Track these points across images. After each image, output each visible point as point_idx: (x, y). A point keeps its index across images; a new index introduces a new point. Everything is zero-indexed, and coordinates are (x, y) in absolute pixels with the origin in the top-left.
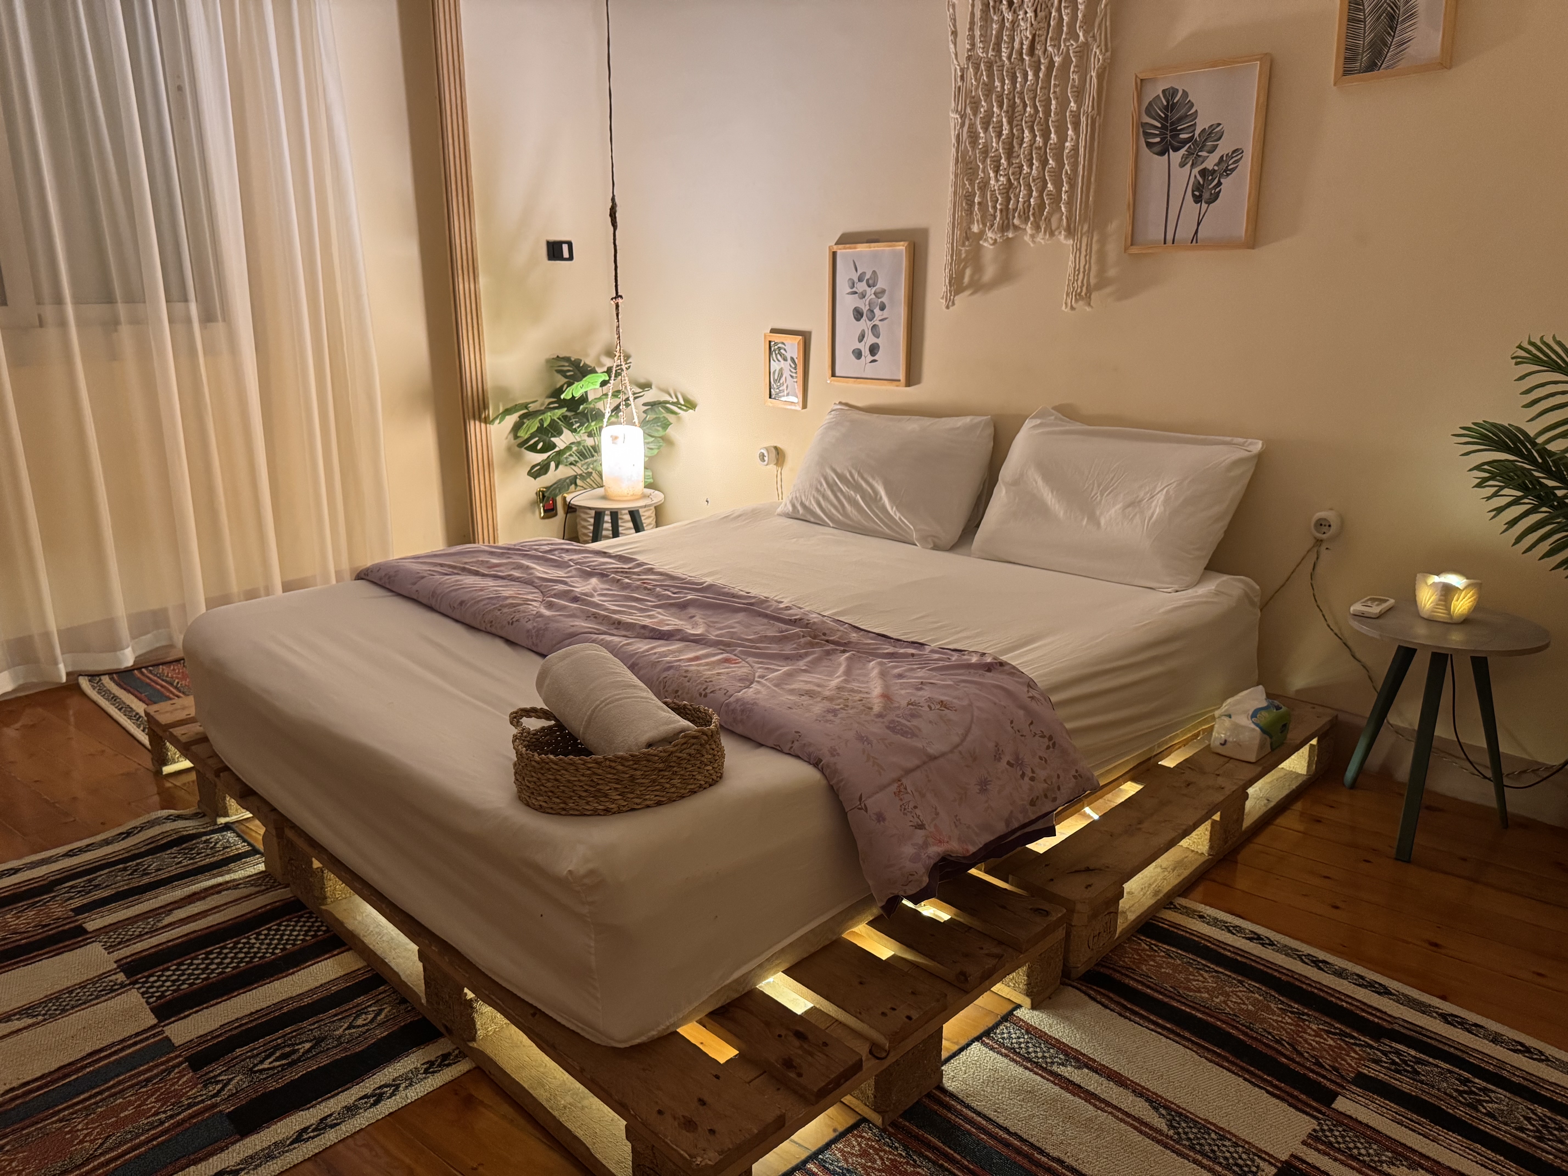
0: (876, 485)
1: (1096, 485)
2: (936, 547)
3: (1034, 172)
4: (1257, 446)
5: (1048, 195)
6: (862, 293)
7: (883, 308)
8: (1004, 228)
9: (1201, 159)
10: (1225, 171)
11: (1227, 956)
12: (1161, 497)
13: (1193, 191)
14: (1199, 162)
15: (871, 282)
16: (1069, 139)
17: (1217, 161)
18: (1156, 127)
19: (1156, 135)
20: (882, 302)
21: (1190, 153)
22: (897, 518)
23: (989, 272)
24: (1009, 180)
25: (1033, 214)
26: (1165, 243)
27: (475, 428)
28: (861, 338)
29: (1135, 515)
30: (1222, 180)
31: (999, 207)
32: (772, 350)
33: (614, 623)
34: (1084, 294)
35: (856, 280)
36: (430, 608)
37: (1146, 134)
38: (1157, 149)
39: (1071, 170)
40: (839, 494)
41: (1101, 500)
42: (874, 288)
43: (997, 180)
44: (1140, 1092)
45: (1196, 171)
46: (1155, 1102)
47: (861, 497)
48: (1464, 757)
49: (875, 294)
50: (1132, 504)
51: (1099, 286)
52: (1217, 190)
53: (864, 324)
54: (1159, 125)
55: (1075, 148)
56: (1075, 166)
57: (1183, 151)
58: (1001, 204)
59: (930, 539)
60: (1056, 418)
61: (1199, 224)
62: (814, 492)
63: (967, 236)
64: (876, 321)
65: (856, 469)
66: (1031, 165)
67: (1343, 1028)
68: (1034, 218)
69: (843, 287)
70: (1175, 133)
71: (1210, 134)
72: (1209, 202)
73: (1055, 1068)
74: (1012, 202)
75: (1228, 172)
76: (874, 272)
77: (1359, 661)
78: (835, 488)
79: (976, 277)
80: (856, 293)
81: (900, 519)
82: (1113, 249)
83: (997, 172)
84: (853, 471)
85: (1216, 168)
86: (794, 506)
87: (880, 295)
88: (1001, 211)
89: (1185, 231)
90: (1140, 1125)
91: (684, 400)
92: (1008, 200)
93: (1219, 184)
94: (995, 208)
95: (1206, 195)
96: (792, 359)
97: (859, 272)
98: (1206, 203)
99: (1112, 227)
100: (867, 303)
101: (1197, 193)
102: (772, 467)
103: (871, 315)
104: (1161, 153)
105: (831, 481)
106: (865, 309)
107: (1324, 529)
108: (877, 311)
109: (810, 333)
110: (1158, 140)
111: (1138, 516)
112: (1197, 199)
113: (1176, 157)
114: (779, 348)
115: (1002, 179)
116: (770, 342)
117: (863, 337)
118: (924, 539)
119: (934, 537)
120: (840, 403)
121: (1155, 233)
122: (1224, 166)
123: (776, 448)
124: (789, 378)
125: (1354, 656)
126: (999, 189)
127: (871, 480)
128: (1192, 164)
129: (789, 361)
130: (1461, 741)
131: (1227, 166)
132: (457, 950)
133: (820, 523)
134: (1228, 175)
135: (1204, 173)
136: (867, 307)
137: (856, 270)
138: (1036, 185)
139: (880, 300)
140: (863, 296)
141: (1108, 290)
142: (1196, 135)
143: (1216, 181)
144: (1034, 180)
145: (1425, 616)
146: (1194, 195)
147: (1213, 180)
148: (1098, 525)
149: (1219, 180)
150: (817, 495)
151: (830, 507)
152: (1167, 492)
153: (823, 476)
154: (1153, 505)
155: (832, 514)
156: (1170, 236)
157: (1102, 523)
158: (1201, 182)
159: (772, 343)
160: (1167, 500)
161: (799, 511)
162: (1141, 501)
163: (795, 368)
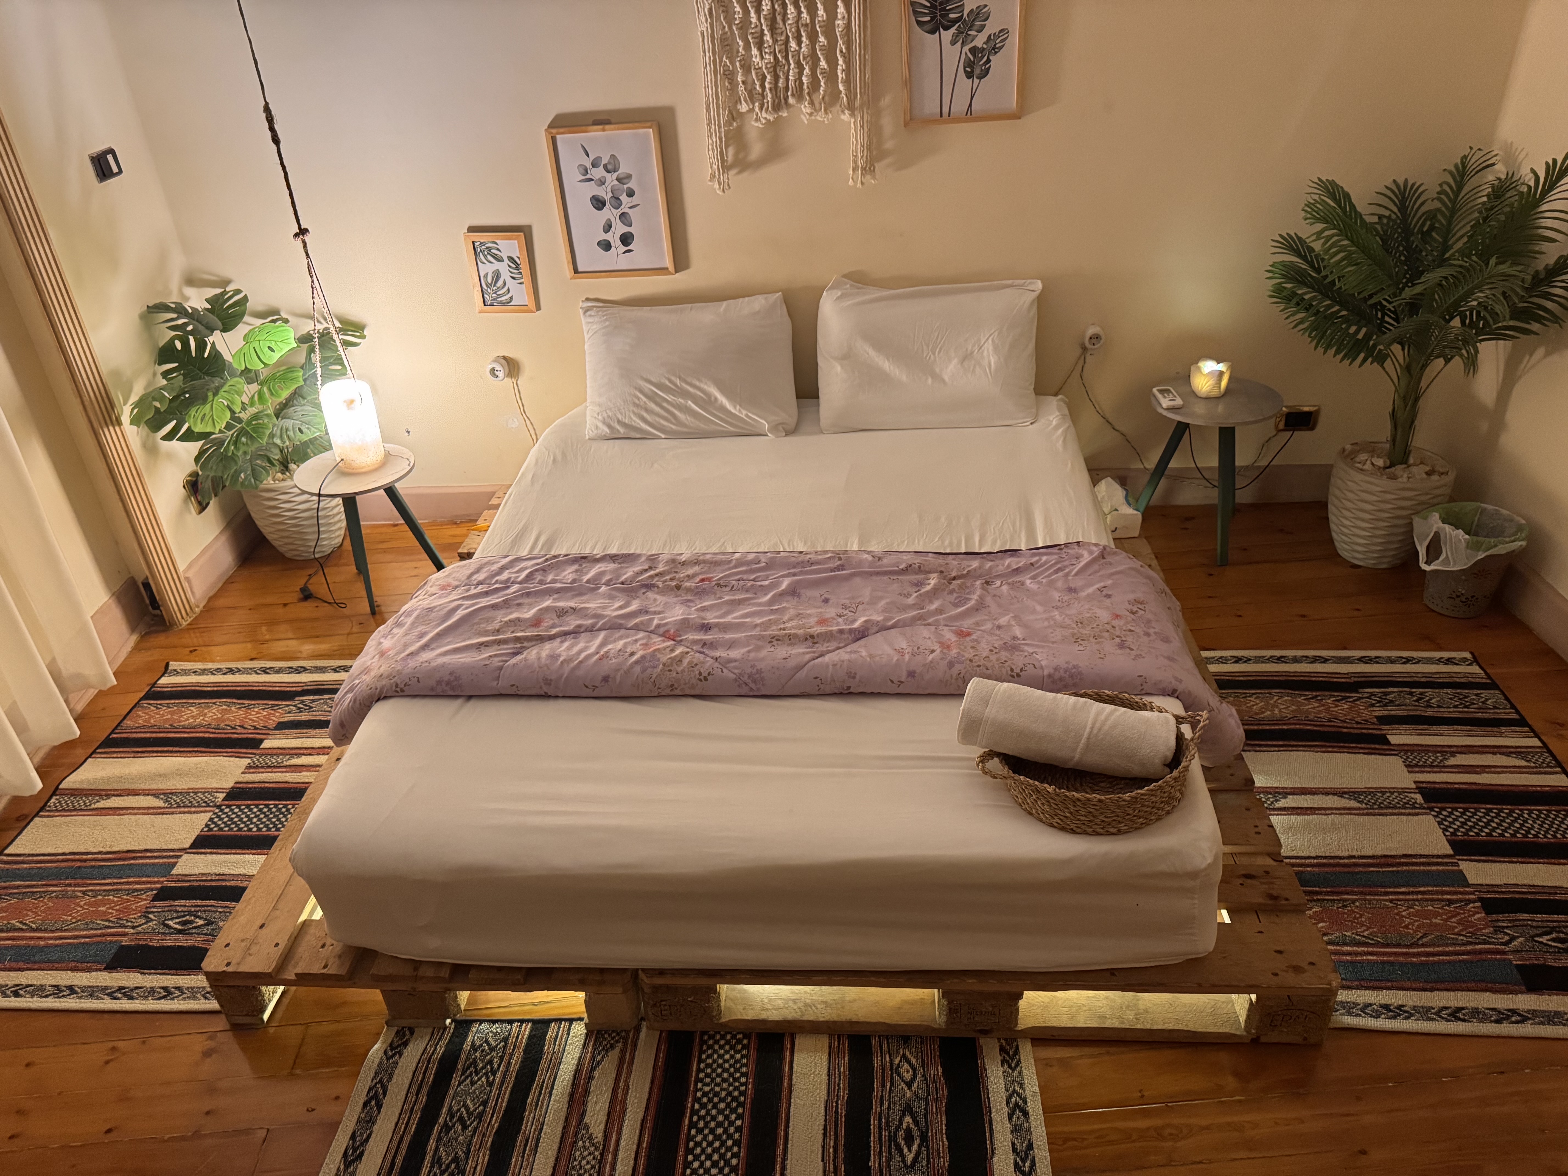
1: (924, 346)
3: (804, 49)
5: (821, 73)
6: (600, 180)
7: (631, 194)
9: (971, 38)
10: (993, 49)
13: (965, 68)
14: (969, 41)
15: (609, 167)
16: (839, 16)
17: (985, 40)
18: (925, 7)
19: (925, 14)
20: (628, 188)
21: (959, 32)
22: (743, 416)
23: (756, 150)
24: (775, 57)
25: (808, 93)
26: (941, 116)
28: (608, 227)
30: (991, 58)
31: (767, 85)
32: (478, 251)
35: (589, 166)
37: (915, 12)
38: (928, 27)
39: (846, 48)
41: (935, 359)
42: (616, 175)
43: (762, 58)
45: (966, 49)
46: (1340, 793)
47: (693, 403)
49: (618, 179)
50: (966, 357)
51: (881, 158)
52: (987, 66)
53: (608, 213)
54: (929, 5)
55: (848, 26)
56: (849, 44)
57: (953, 30)
58: (770, 83)
59: (778, 428)
60: (851, 286)
61: (972, 98)
62: (632, 408)
63: (734, 115)
64: (624, 209)
65: (675, 376)
66: (799, 43)
68: (810, 96)
69: (572, 176)
70: (945, 13)
71: (978, 14)
72: (980, 78)
74: (781, 81)
75: (995, 50)
76: (613, 156)
77: (1118, 430)
78: (658, 399)
80: (592, 180)
81: (747, 415)
82: (888, 123)
83: (760, 48)
85: (985, 46)
87: (625, 181)
88: (770, 89)
89: (960, 106)
90: (1349, 811)
92: (776, 78)
93: (988, 61)
94: (763, 86)
95: (977, 71)
96: (511, 259)
97: (592, 157)
98: (978, 78)
99: (886, 101)
100: (609, 189)
101: (968, 69)
103: (617, 203)
104: (932, 32)
106: (607, 196)
107: (1094, 341)
108: (624, 198)
109: (529, 227)
110: (928, 18)
111: (977, 367)
112: (969, 75)
113: (947, 35)
114: (489, 249)
115: (767, 56)
116: (473, 242)
117: (610, 227)
118: (774, 429)
119: (783, 423)
120: (588, 299)
122: (992, 44)
123: (504, 358)
124: (509, 279)
125: (1115, 429)
126: (766, 68)
127: (698, 383)
128: (963, 42)
129: (507, 261)
131: (994, 46)
132: (994, 971)
133: (645, 437)
134: (996, 53)
135: (973, 50)
136: (610, 195)
137: (588, 156)
138: (807, 63)
139: (625, 186)
140: (602, 182)
142: (965, 15)
143: (985, 59)
144: (804, 59)
146: (965, 71)
147: (983, 57)
148: (943, 381)
149: (988, 57)
150: (636, 410)
151: (657, 419)
152: (993, 341)
153: (636, 388)
154: (985, 353)
155: (664, 426)
156: (946, 110)
157: (946, 378)
158: (972, 59)
159: (477, 244)
160: (996, 348)
161: (618, 431)
162: (972, 353)
163: (517, 268)
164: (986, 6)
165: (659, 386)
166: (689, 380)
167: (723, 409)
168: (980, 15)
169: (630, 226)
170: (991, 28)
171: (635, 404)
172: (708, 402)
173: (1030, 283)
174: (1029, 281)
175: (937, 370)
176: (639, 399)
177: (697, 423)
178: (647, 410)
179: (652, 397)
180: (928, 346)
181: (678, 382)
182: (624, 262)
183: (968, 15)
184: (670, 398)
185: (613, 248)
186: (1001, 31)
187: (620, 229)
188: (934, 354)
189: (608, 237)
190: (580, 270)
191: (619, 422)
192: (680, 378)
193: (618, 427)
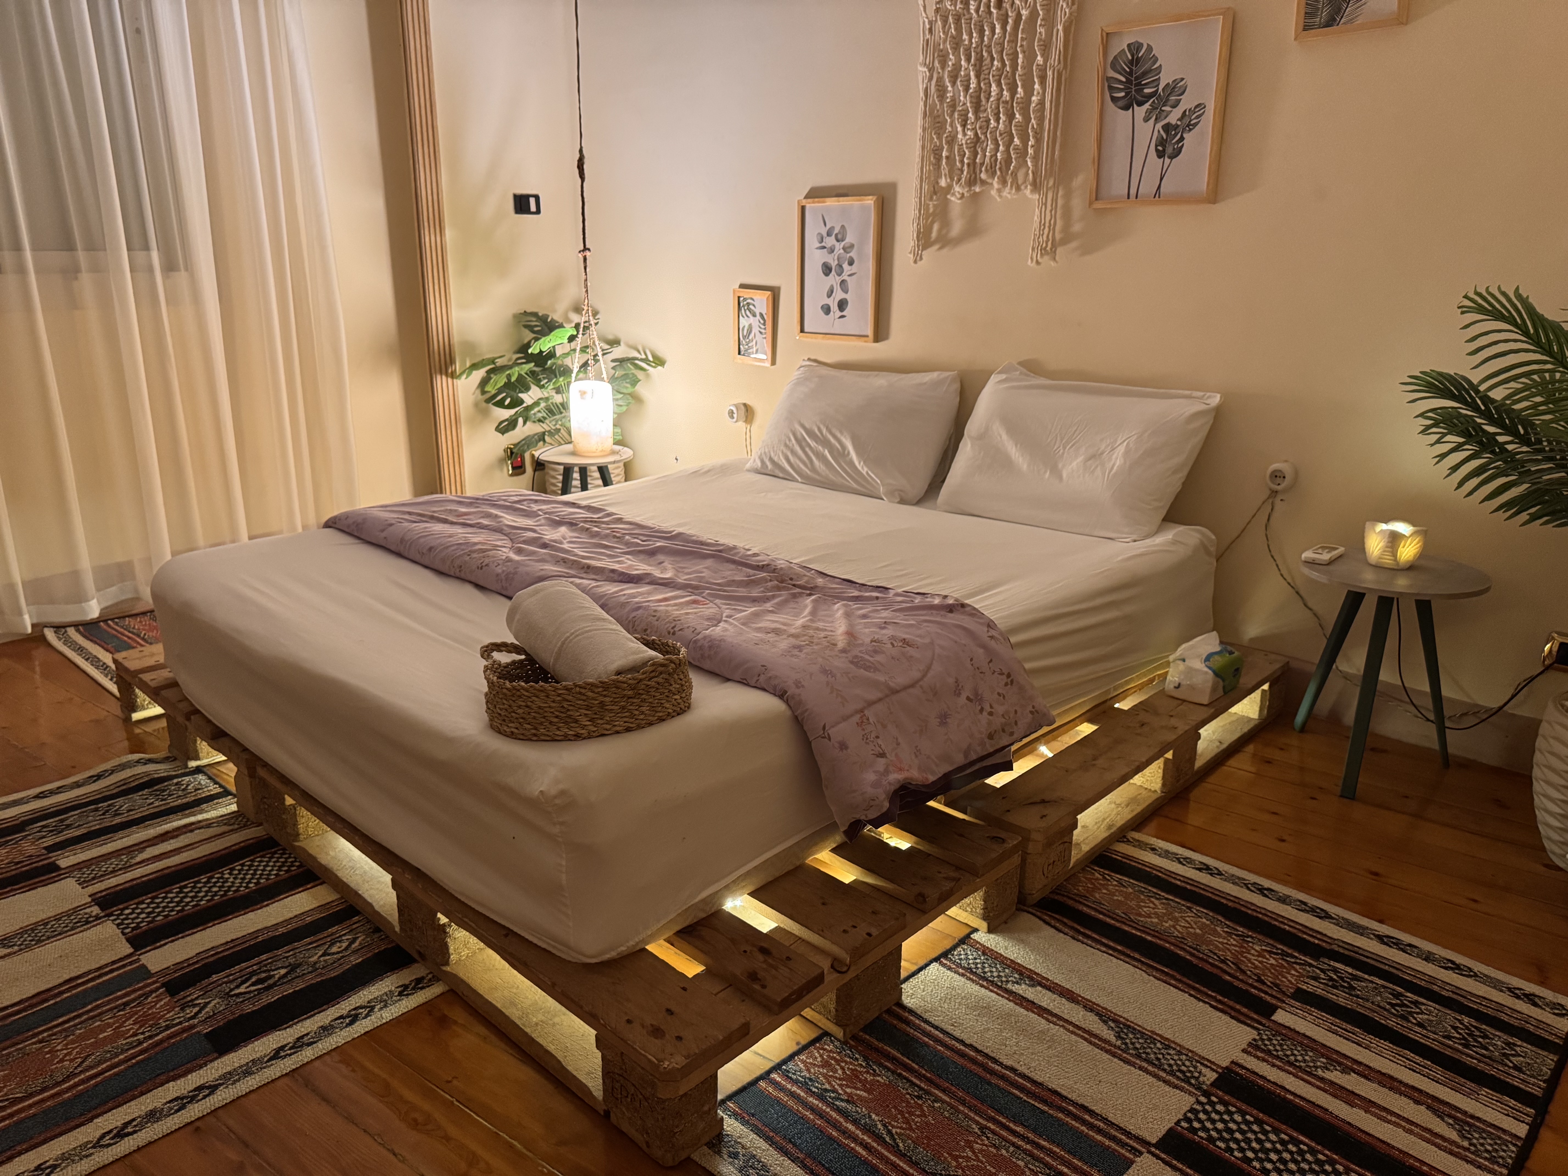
0: (843, 440)
1: (1059, 438)
2: (902, 502)
3: (1001, 126)
4: (1215, 400)
5: (1014, 149)
6: (831, 248)
7: (851, 263)
8: (971, 182)
9: (1165, 114)
10: (1188, 126)
11: (1177, 886)
12: (1121, 449)
13: (1156, 146)
14: (1163, 117)
15: (840, 237)
16: (1035, 93)
17: (1180, 116)
18: (1120, 82)
19: (1120, 90)
20: (850, 257)
21: (1154, 108)
22: (864, 473)
23: (957, 227)
24: (976, 134)
25: (1000, 169)
26: (1128, 198)
27: (442, 383)
28: (830, 293)
29: (1096, 467)
30: (1185, 135)
31: (966, 161)
32: (741, 306)
33: (583, 568)
34: (1050, 249)
35: (825, 234)
36: (399, 555)
37: (1111, 88)
38: (1121, 103)
39: (1038, 125)
40: (807, 449)
41: (1063, 453)
42: (843, 243)
43: (965, 134)
44: (1090, 1007)
45: (1159, 126)
46: (1104, 1016)
47: (829, 452)
48: (1408, 700)
49: (844, 248)
50: (1093, 457)
51: (1065, 241)
52: (1180, 145)
53: (833, 280)
54: (1124, 79)
55: (1042, 103)
56: (1041, 119)
57: (1147, 106)
58: (968, 158)
59: (896, 493)
60: (1021, 373)
61: (1161, 179)
62: (782, 448)
63: (935, 190)
64: (845, 276)
65: (824, 425)
66: (998, 120)
67: (1285, 949)
68: (1001, 172)
69: (812, 242)
70: (1140, 87)
71: (1174, 88)
72: (1172, 157)
73: (1010, 986)
74: (979, 156)
75: (1190, 127)
76: (843, 227)
77: (1310, 609)
78: (804, 444)
79: (944, 232)
80: (825, 247)
81: (867, 473)
82: (1078, 204)
83: (964, 126)
84: (822, 427)
85: (1179, 123)
86: (763, 462)
87: (848, 250)
88: (969, 165)
89: (1148, 187)
90: (1089, 1036)
91: (653, 356)
92: (975, 154)
93: (1182, 139)
94: (962, 162)
95: (1169, 150)
96: (761, 315)
97: (828, 227)
98: (1169, 157)
99: (1078, 181)
100: (836, 258)
101: (1160, 148)
102: (741, 424)
103: (840, 270)
104: (1126, 108)
105: (799, 436)
106: (834, 264)
107: (1278, 480)
108: (845, 266)
109: (779, 288)
110: (1123, 94)
111: (1099, 468)
112: (1161, 155)
113: (1141, 111)
114: (748, 304)
115: (969, 133)
116: (739, 297)
117: (832, 292)
118: (891, 494)
119: (901, 491)
120: (809, 359)
121: (1119, 187)
122: (1186, 121)
123: (745, 405)
124: (758, 334)
125: (1306, 605)
126: (966, 143)
127: (839, 435)
128: (1156, 119)
129: (758, 317)
130: (1406, 685)
131: (1189, 122)
132: (430, 878)
133: (788, 478)
134: (1190, 130)
135: (1167, 128)
136: (836, 262)
137: (825, 225)
138: (1002, 139)
139: (848, 255)
140: (832, 250)
141: (1074, 244)
142: (1160, 90)
143: (1179, 136)
144: (1001, 135)
145: (1373, 563)
146: (1157, 150)
147: (1176, 134)
148: (1060, 478)
149: (1182, 136)
150: (785, 450)
151: (798, 462)
152: (1128, 444)
153: (792, 431)
154: (1114, 457)
155: (801, 469)
156: (1133, 191)
157: (1065, 475)
158: (1165, 137)
159: (741, 299)
160: (1127, 452)
161: (767, 467)
162: (1102, 453)
163: (764, 324)
164: (1182, 79)
165: (810, 433)
166: (834, 430)
167: (851, 463)
168: (1176, 89)
169: (846, 292)
170: (1187, 103)
171: (786, 445)
172: (841, 455)
173: (1209, 397)
174: (1208, 394)
175: (1060, 465)
176: (790, 440)
177: (828, 472)
178: (793, 452)
179: (800, 441)
180: (1062, 440)
181: (824, 431)
182: (839, 326)
183: (1163, 89)
184: (813, 444)
185: (832, 313)
186: (1196, 107)
187: (839, 295)
188: (1064, 448)
189: (829, 301)
190: (806, 330)
191: (771, 460)
192: (827, 428)
193: (768, 463)
